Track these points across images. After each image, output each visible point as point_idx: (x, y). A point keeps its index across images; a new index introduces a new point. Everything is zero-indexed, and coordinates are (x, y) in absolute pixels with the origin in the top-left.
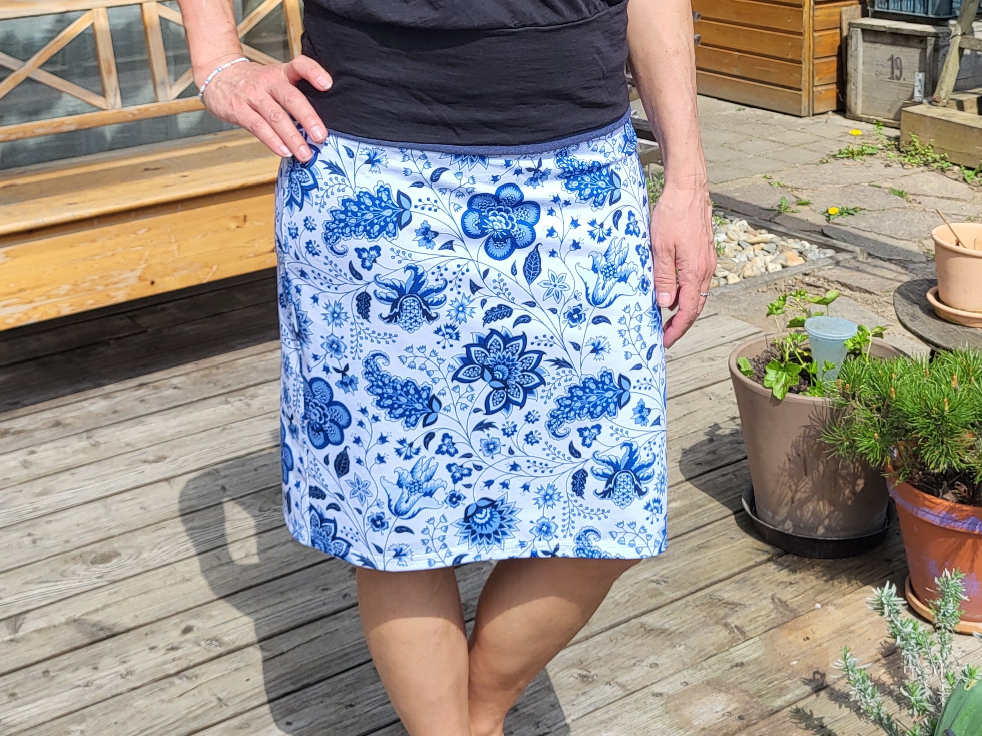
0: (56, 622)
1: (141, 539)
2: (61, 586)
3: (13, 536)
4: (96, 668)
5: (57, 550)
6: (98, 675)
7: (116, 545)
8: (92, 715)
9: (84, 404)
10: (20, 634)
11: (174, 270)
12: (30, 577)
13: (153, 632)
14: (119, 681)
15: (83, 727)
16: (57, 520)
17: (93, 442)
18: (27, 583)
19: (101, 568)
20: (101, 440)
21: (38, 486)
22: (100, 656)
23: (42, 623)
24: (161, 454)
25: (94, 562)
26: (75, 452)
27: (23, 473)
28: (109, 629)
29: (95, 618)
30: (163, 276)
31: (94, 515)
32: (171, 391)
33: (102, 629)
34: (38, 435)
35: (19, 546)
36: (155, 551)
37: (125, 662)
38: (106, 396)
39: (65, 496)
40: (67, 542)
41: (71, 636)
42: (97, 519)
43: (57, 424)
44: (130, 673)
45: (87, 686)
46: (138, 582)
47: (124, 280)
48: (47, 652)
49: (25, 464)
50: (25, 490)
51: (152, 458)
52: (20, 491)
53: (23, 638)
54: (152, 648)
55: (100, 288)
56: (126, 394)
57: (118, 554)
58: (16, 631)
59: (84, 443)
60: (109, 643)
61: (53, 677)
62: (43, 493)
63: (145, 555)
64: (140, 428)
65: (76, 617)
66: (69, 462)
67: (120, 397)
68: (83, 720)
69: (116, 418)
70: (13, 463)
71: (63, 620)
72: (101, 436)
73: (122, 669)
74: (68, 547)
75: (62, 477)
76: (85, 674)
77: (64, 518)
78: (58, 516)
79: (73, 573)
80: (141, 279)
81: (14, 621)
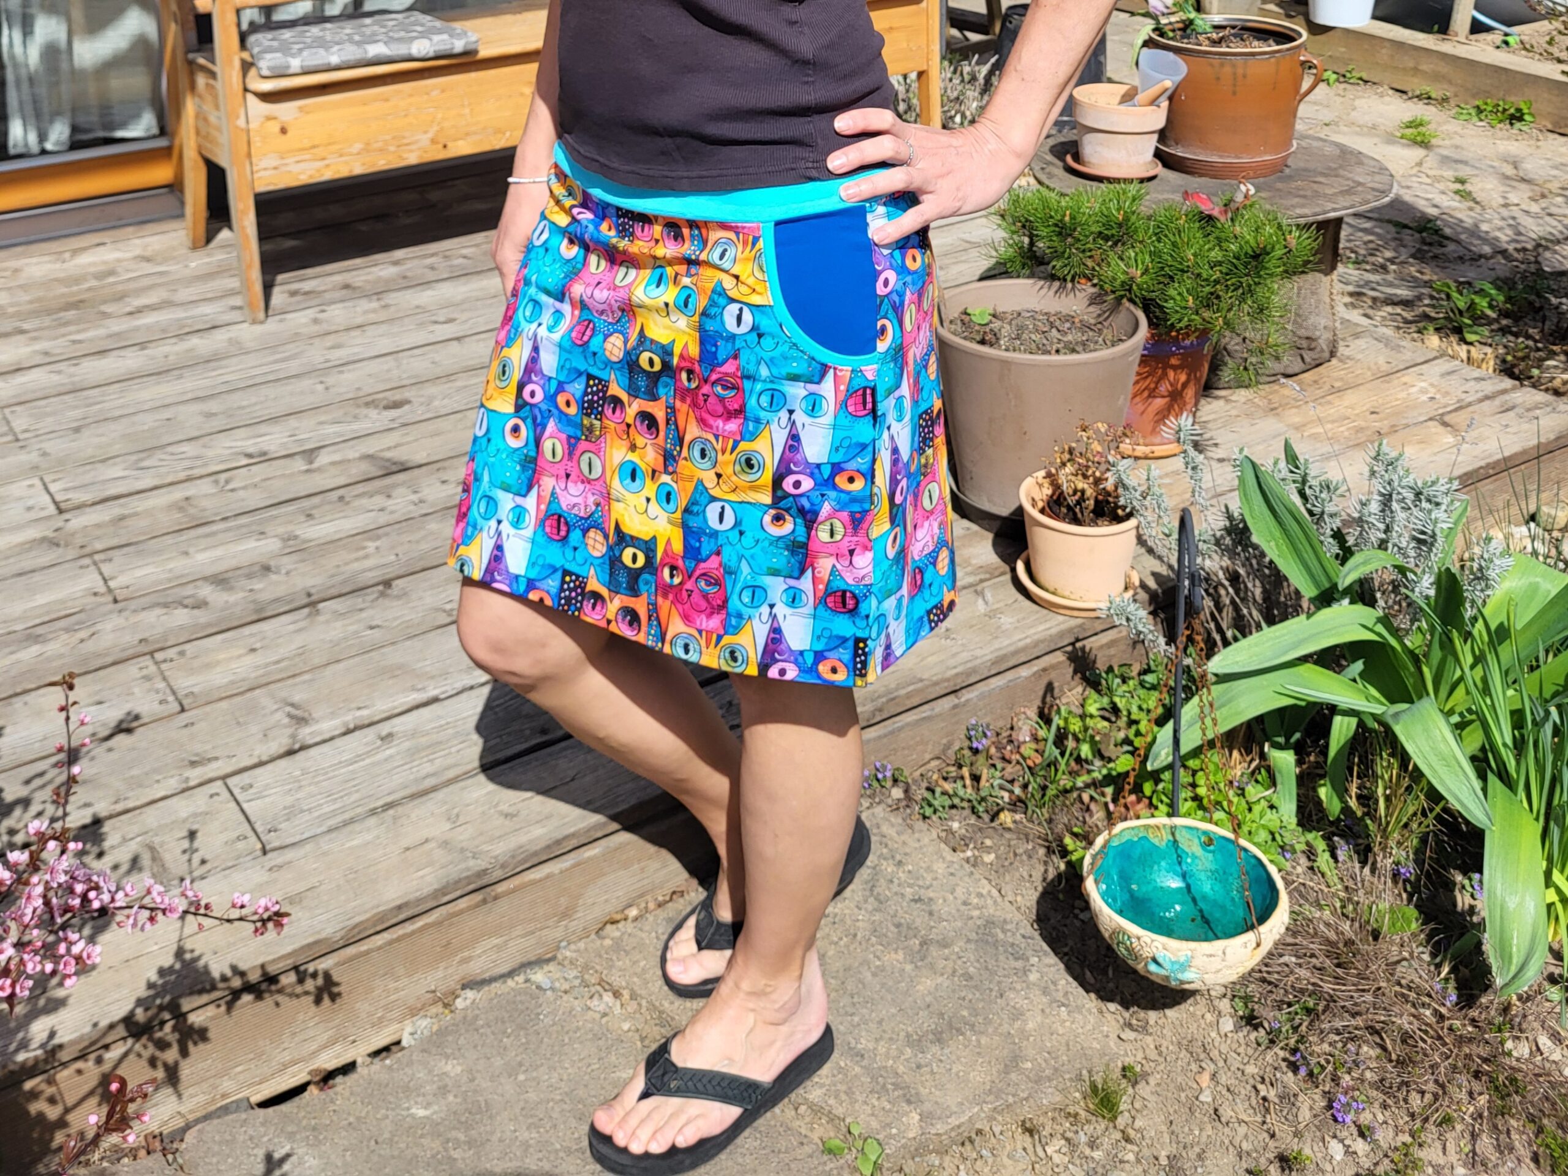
0: (349, 458)
1: (431, 390)
2: (355, 426)
3: (306, 383)
4: (389, 496)
5: (351, 396)
6: (391, 502)
7: (407, 394)
8: (387, 534)
9: (373, 269)
10: (315, 465)
11: (467, 134)
12: (323, 418)
13: (444, 468)
14: (412, 507)
15: (378, 543)
16: (348, 370)
17: (383, 303)
18: (321, 423)
19: (393, 413)
20: (390, 302)
21: (330, 341)
22: (395, 486)
23: (337, 457)
24: (452, 316)
25: (387, 408)
26: (365, 312)
27: (315, 329)
28: (402, 464)
29: (388, 455)
30: (455, 140)
31: (386, 367)
32: (461, 261)
33: (395, 463)
34: (327, 296)
35: (313, 392)
36: (446, 401)
37: (415, 492)
38: (396, 263)
39: (356, 350)
40: (359, 389)
41: (366, 468)
42: (388, 371)
43: (347, 287)
44: (421, 501)
45: (382, 510)
46: (430, 427)
47: (416, 142)
48: (342, 481)
49: (316, 321)
50: (316, 344)
51: (442, 319)
52: (311, 344)
53: (319, 470)
54: (444, 482)
55: (392, 149)
56: (416, 262)
57: (407, 402)
58: (311, 462)
59: (375, 305)
60: (401, 477)
61: (348, 503)
62: (335, 347)
63: (436, 403)
64: (429, 293)
65: (371, 452)
66: (359, 320)
67: (409, 265)
68: (378, 538)
69: (405, 283)
70: (304, 320)
71: (357, 455)
72: (392, 298)
73: (414, 497)
74: (361, 394)
75: (354, 333)
76: (379, 501)
77: (356, 369)
78: (351, 367)
79: (366, 416)
80: (433, 141)
81: (310, 454)
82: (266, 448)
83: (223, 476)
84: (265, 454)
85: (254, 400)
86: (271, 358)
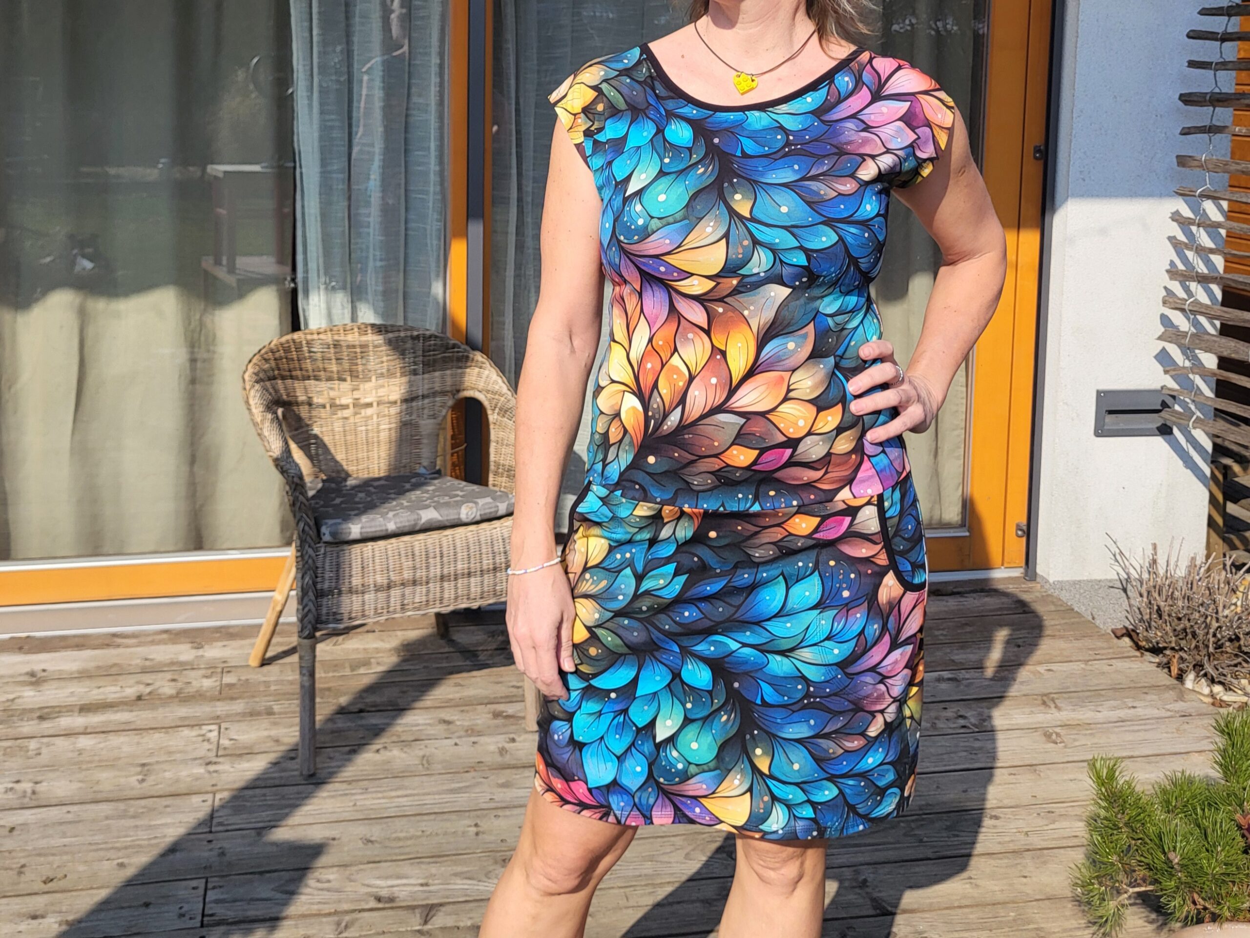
0: (461, 924)
3: (463, 822)
10: (429, 927)
12: (459, 869)
16: (505, 816)
18: (454, 875)
21: (504, 776)
23: (450, 921)
27: (499, 759)
35: (464, 834)
40: (504, 841)
49: (502, 751)
50: (492, 777)
52: (487, 778)
53: (428, 933)
58: (426, 922)
62: (506, 785)
70: (493, 747)
71: (469, 923)
77: (512, 815)
78: (508, 812)
81: (429, 911)
82: (396, 895)
83: (347, 918)
84: (391, 900)
85: (412, 832)
86: (445, 787)
